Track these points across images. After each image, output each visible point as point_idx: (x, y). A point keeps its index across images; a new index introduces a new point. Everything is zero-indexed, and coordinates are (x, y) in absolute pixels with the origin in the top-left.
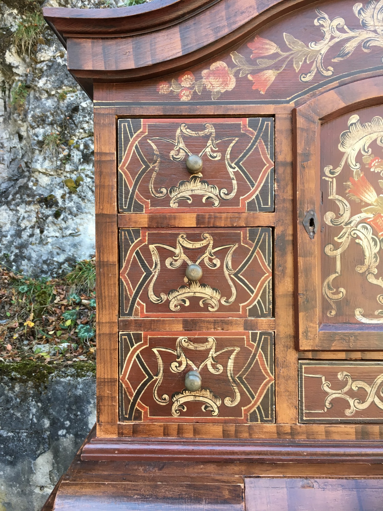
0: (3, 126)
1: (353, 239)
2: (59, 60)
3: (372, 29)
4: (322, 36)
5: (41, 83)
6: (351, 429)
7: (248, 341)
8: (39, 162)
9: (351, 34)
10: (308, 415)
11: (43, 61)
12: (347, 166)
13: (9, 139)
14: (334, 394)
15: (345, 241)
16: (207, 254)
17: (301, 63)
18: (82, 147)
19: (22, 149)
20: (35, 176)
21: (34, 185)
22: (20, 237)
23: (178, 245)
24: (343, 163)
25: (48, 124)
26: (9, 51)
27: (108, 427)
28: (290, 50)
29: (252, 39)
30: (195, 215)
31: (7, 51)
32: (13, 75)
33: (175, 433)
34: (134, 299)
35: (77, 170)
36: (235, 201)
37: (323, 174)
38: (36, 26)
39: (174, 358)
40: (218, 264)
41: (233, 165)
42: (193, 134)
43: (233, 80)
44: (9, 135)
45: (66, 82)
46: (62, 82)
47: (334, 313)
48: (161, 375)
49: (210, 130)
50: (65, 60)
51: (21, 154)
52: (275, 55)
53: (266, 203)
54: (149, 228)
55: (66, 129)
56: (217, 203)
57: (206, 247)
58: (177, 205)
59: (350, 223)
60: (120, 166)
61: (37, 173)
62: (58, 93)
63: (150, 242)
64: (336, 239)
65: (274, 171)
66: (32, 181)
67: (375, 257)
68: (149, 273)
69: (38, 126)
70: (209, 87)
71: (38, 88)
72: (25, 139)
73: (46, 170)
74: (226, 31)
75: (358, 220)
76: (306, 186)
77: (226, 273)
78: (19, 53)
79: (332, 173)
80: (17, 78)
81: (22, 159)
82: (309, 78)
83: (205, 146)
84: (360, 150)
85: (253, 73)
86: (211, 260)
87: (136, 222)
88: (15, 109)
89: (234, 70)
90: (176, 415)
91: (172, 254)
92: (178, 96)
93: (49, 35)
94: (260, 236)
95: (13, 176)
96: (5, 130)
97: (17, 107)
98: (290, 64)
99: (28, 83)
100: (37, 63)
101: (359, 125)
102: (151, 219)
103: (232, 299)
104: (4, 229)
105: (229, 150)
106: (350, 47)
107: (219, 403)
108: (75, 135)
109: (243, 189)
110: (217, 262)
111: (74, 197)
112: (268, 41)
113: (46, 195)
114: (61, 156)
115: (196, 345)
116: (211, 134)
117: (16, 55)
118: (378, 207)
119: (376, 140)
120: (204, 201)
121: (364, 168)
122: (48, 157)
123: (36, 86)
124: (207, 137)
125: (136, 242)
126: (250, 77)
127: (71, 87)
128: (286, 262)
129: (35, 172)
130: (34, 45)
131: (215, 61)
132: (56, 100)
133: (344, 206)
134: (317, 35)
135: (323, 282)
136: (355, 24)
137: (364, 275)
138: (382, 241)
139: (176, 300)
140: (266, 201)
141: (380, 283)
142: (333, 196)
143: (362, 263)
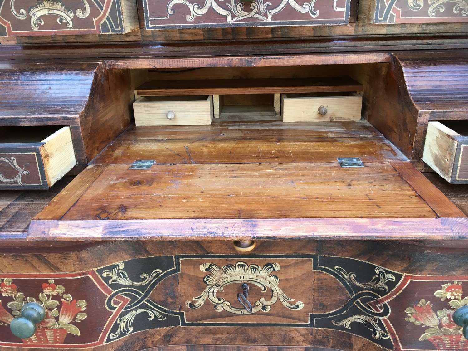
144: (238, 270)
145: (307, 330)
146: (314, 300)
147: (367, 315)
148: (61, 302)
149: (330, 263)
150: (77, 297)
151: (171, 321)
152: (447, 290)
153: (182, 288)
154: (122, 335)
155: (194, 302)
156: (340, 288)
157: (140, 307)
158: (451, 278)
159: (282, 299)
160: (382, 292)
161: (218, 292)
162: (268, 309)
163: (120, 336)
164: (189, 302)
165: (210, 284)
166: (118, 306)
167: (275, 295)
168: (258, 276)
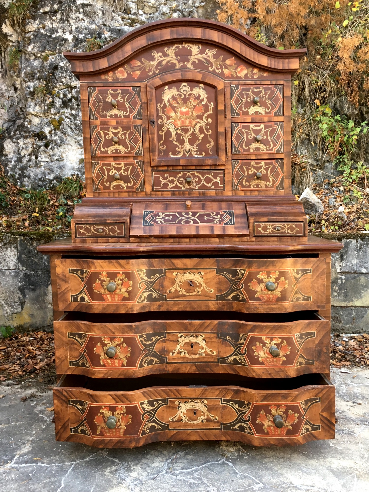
0: (2, 80)
1: (168, 129)
2: (42, 31)
3: (171, 56)
4: (155, 59)
5: (30, 48)
6: (169, 193)
7: (135, 164)
8: (31, 107)
9: (164, 58)
10: (156, 189)
11: (31, 32)
12: (165, 104)
13: (7, 90)
14: (164, 182)
15: (166, 130)
16: (120, 134)
17: (148, 69)
18: (62, 96)
19: (17, 97)
20: (29, 118)
21: (29, 124)
22: (21, 162)
23: (110, 131)
24: (163, 103)
25: (37, 79)
26: (5, 24)
27: (90, 193)
28: (144, 64)
29: (132, 60)
30: (115, 121)
31: (4, 24)
32: (7, 41)
33: (112, 195)
34: (96, 150)
35: (59, 113)
36: (129, 116)
37: (157, 106)
38: (24, 5)
39: (110, 170)
41: (127, 103)
42: (114, 92)
43: (126, 74)
44: (7, 87)
45: (48, 47)
46: (45, 48)
47: (162, 154)
48: (106, 175)
49: (119, 91)
50: (46, 31)
51: (17, 102)
52: (140, 66)
54: (100, 125)
55: (49, 83)
57: (119, 131)
58: (109, 117)
59: (167, 123)
60: (90, 104)
61: (30, 115)
62: (42, 55)
63: (101, 130)
64: (162, 129)
65: (141, 105)
66: (27, 121)
67: (175, 135)
68: (101, 141)
69: (30, 81)
70: (118, 76)
71: (28, 52)
72: (19, 90)
73: (37, 113)
74: (122, 59)
75: (169, 122)
76: (151, 110)
77: (127, 140)
78: (13, 25)
79: (160, 106)
80: (11, 44)
81: (17, 105)
82: (151, 74)
83: (118, 97)
84: (169, 99)
85: (133, 72)
86: (121, 136)
87: (96, 123)
88: (11, 67)
89: (126, 71)
90: (112, 189)
91: (108, 134)
92: (108, 80)
93: (33, 12)
94: (138, 127)
95: (12, 118)
96: (3, 84)
97: (13, 66)
98: (145, 69)
99: (21, 48)
100: (26, 33)
101: (168, 90)
102: (101, 122)
103: (129, 150)
104: (9, 157)
105: (126, 98)
106: (164, 63)
107: (126, 185)
108: (56, 87)
109: (131, 112)
110: (123, 137)
111: (58, 132)
112: (137, 61)
113: (37, 131)
114: (47, 102)
115: (118, 165)
116: (120, 93)
117: (10, 27)
118: (175, 118)
119: (174, 95)
120: (118, 116)
121: (171, 105)
122: (38, 103)
123: (26, 50)
124: (118, 94)
125: (96, 130)
126: (131, 73)
127: (51, 51)
128: (146, 137)
129: (29, 114)
130: (23, 20)
131: (119, 68)
132: (41, 61)
133: (165, 118)
134: (153, 59)
135: (158, 144)
136: (165, 55)
137: (172, 141)
138: (177, 129)
139: (110, 150)
140: (139, 116)
141: (177, 143)
142: (161, 114)
143: (171, 137)
144: (188, 275)
145: (216, 303)
146: (217, 288)
147: (237, 291)
148: (123, 282)
149: (222, 271)
150: (129, 280)
151: (162, 299)
152: (262, 275)
153: (166, 283)
154: (142, 302)
155: (170, 290)
156: (226, 281)
157: (150, 291)
158: (262, 270)
159: (205, 288)
160: (240, 279)
161: (180, 285)
162: (200, 293)
165: (177, 281)
166: (142, 288)
167: (202, 286)
168: (196, 278)
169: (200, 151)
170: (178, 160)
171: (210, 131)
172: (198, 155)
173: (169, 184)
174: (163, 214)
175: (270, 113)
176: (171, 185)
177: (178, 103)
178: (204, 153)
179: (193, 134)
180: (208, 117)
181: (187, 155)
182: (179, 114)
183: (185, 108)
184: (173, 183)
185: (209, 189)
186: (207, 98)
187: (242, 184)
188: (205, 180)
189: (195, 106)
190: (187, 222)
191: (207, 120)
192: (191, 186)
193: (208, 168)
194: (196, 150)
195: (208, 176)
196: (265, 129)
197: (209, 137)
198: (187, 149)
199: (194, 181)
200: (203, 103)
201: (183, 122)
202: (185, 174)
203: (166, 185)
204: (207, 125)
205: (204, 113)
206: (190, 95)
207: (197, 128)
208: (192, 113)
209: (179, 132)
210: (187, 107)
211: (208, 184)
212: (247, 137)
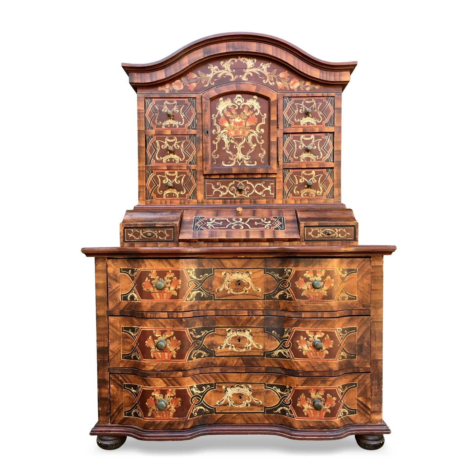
1: (221, 138)
3: (227, 70)
4: (211, 72)
6: (221, 201)
7: (188, 172)
9: (220, 71)
10: (207, 197)
12: (219, 115)
14: (216, 190)
15: (219, 139)
16: (175, 144)
17: (204, 81)
23: (166, 141)
24: (218, 114)
27: (142, 201)
28: (200, 76)
29: (188, 73)
30: (170, 131)
33: (164, 203)
34: (151, 159)
36: (183, 126)
37: (211, 117)
39: (164, 179)
40: (179, 147)
41: (183, 114)
42: (170, 104)
43: (183, 86)
47: (215, 163)
48: (160, 184)
49: (175, 102)
52: (196, 78)
53: (193, 127)
54: (155, 135)
56: (178, 127)
57: (175, 141)
58: (164, 127)
59: (220, 133)
60: (146, 114)
63: (157, 140)
64: (216, 138)
65: (196, 116)
67: (228, 144)
68: (156, 150)
70: (175, 88)
74: (179, 71)
75: (223, 132)
76: (205, 120)
77: (181, 150)
79: (215, 117)
82: (206, 86)
83: (174, 108)
84: (223, 109)
85: (189, 84)
86: (176, 146)
87: (151, 133)
89: (183, 83)
90: (165, 198)
91: (164, 144)
92: (165, 91)
94: (193, 138)
98: (201, 81)
101: (223, 101)
102: (156, 132)
103: (183, 159)
105: (181, 109)
106: (219, 76)
107: (179, 193)
109: (186, 122)
110: (178, 146)
112: (193, 74)
115: (171, 174)
116: (176, 104)
118: (229, 128)
119: (228, 106)
120: (173, 126)
121: (225, 115)
124: (174, 105)
125: (152, 139)
126: (188, 85)
128: (200, 146)
131: (176, 80)
133: (219, 128)
134: (209, 72)
135: (212, 152)
136: (221, 68)
137: (225, 150)
138: (231, 139)
139: (165, 159)
140: (194, 126)
141: (230, 153)
142: (215, 124)
143: (224, 146)
144: (236, 274)
145: (263, 302)
146: (264, 287)
147: (283, 290)
148: (172, 280)
149: (270, 270)
150: (178, 278)
151: (210, 298)
152: (308, 273)
153: (215, 283)
154: (191, 300)
155: (219, 289)
156: (273, 281)
157: (198, 290)
158: (309, 269)
159: (253, 288)
160: (287, 278)
161: (229, 284)
162: (247, 292)
163: (190, 301)
164: (217, 289)
165: (226, 281)
166: (191, 287)
167: (250, 285)
168: (244, 277)
169: (252, 161)
170: (230, 169)
171: (263, 140)
172: (250, 164)
173: (221, 192)
174: (213, 219)
175: (321, 124)
176: (223, 193)
177: (232, 114)
178: (256, 162)
179: (246, 144)
180: (261, 127)
181: (240, 164)
182: (232, 124)
183: (239, 119)
184: (225, 192)
185: (260, 197)
186: (260, 109)
187: (292, 192)
188: (256, 189)
189: (248, 117)
190: (238, 227)
191: (260, 130)
192: (242, 195)
193: (260, 176)
194: (249, 159)
195: (260, 184)
196: (315, 140)
197: (261, 146)
198: (240, 158)
199: (245, 190)
200: (256, 114)
201: (236, 132)
202: (236, 183)
203: (218, 193)
204: (260, 135)
205: (257, 124)
206: (244, 106)
207: (250, 138)
208: (246, 124)
209: (232, 141)
210: (241, 118)
211: (259, 192)
212: (298, 147)
